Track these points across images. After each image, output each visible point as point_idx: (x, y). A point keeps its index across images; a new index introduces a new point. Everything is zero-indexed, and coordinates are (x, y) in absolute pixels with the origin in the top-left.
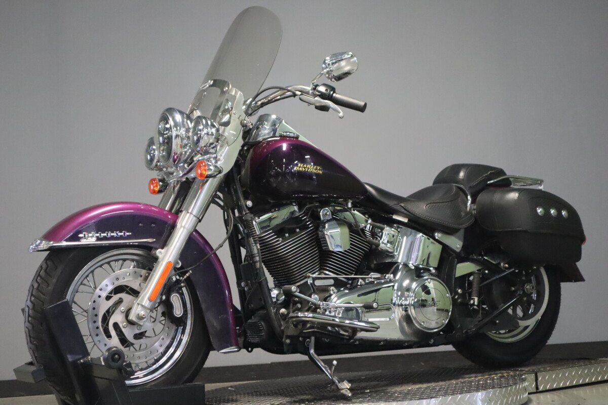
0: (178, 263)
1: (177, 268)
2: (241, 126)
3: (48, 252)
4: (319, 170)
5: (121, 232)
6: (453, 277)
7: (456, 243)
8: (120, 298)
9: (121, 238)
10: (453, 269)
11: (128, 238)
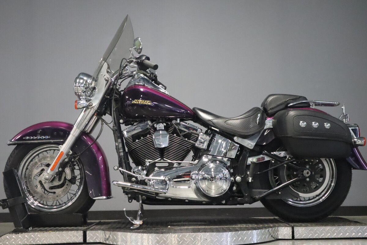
0: (69, 152)
1: (69, 155)
2: (105, 81)
3: (15, 146)
4: (149, 102)
5: (45, 136)
6: (245, 164)
7: (250, 144)
8: (43, 169)
9: (45, 139)
10: (245, 159)
11: (48, 139)
